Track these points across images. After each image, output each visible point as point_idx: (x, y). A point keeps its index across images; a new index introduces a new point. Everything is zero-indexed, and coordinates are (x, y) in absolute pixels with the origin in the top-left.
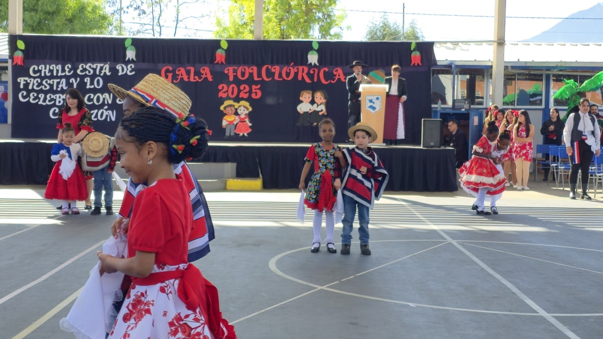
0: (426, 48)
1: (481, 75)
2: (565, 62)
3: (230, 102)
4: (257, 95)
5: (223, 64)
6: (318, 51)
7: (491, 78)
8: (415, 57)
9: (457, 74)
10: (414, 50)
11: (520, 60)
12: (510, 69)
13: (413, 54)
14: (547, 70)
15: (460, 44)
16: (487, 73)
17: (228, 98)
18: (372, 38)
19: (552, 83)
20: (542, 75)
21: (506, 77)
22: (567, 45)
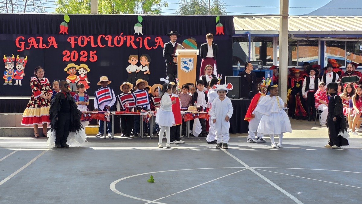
0: (228, 21)
1: (271, 42)
2: (336, 31)
3: (73, 65)
4: (94, 58)
5: (67, 34)
6: (142, 23)
7: (278, 44)
8: (219, 28)
9: (252, 41)
10: (218, 22)
11: (301, 30)
12: (293, 37)
13: (217, 26)
14: (322, 38)
16: (275, 40)
17: (71, 62)
18: (184, 13)
19: (326, 48)
20: (317, 41)
21: (290, 43)
22: (337, 18)
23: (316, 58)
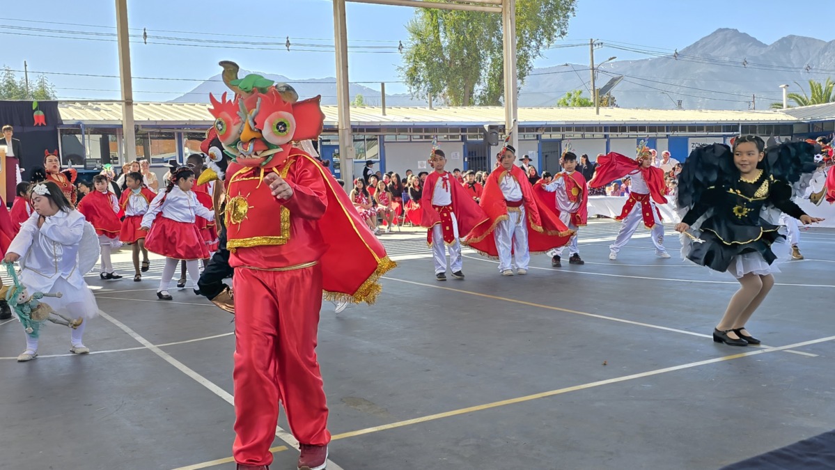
0: (50, 107)
1: (113, 134)
2: (194, 121)
7: (123, 137)
8: (38, 117)
9: (86, 134)
10: (36, 109)
11: (151, 119)
12: (140, 128)
13: (35, 114)
14: (178, 129)
15: (89, 104)
16: (119, 132)
19: (185, 140)
20: (174, 133)
21: (137, 136)
22: (196, 105)
23: (174, 155)
